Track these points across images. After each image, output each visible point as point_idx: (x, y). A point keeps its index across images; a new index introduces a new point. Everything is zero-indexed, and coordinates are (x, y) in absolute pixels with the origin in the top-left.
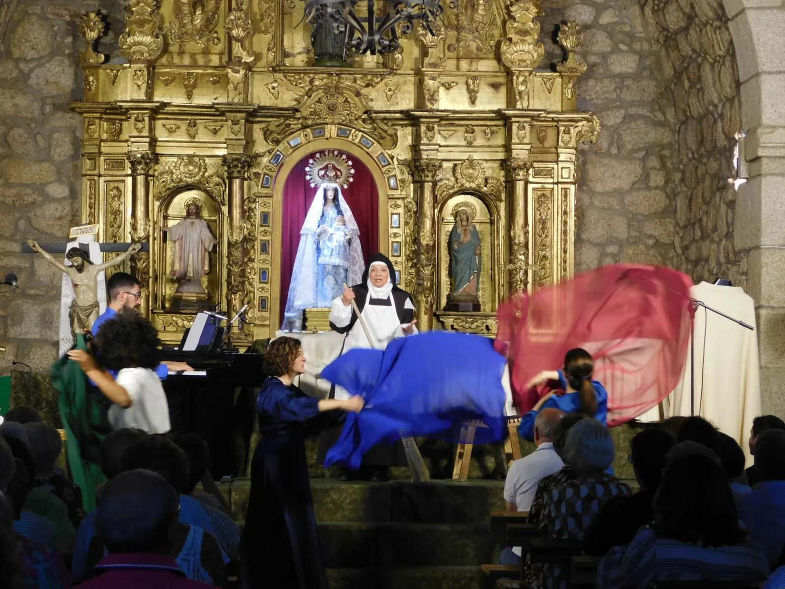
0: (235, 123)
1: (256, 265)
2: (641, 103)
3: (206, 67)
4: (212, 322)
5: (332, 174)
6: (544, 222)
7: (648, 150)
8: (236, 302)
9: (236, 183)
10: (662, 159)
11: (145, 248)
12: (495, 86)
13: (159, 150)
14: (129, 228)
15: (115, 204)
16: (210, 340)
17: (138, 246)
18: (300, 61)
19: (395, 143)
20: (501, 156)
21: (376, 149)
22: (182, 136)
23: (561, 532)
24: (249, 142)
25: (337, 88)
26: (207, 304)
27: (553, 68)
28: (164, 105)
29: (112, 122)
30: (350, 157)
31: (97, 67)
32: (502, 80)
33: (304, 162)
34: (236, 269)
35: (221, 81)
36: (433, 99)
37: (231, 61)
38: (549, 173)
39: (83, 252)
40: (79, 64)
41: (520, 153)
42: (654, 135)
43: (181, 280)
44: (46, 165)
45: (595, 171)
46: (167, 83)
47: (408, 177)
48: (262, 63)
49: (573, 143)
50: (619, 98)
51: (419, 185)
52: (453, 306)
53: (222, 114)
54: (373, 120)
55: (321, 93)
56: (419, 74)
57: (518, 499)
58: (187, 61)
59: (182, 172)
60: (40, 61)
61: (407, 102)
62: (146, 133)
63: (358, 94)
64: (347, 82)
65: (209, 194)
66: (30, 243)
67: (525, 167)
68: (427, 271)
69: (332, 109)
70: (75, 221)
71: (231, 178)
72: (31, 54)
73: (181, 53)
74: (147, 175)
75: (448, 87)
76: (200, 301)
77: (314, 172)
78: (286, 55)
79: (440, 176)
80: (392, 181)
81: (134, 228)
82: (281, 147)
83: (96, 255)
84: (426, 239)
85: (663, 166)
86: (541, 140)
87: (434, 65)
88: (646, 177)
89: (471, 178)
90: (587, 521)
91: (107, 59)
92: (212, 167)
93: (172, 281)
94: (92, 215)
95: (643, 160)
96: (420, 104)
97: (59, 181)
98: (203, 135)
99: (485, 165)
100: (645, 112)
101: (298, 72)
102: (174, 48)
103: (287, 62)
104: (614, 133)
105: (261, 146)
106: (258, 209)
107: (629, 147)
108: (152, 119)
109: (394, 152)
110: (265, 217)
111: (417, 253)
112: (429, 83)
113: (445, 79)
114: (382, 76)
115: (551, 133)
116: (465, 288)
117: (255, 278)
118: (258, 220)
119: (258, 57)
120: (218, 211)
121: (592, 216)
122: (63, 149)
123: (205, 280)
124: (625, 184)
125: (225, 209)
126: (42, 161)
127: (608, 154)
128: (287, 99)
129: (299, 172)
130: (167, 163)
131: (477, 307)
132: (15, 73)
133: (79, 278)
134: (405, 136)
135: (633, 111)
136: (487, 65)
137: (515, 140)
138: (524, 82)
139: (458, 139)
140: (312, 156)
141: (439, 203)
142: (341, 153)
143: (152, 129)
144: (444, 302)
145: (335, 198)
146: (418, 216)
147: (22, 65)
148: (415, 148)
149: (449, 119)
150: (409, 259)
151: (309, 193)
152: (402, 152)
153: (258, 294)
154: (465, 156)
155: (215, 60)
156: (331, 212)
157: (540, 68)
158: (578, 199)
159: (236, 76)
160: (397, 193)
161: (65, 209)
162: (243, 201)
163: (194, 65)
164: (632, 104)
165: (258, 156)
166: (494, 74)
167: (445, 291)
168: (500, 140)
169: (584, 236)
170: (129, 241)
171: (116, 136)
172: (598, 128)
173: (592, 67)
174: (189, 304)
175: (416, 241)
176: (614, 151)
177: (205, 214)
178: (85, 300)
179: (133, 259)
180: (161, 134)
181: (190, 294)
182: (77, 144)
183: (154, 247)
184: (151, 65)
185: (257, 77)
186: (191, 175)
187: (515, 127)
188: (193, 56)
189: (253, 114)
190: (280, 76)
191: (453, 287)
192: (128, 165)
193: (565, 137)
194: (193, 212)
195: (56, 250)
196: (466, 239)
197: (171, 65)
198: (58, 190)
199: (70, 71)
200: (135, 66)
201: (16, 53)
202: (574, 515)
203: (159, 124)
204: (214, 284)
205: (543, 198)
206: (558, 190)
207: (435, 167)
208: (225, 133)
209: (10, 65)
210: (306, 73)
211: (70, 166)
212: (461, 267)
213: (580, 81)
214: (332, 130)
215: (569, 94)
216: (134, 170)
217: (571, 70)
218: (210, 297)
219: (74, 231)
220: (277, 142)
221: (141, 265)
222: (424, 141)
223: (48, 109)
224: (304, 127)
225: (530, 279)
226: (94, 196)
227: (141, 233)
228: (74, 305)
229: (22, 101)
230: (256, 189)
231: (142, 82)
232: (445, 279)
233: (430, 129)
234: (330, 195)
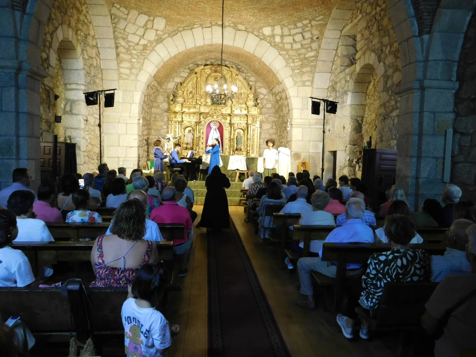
0: (197, 115)
1: (201, 141)
2: (272, 113)
3: (192, 105)
4: (192, 152)
5: (215, 125)
6: (254, 135)
7: (273, 122)
8: (197, 148)
9: (197, 126)
10: (275, 123)
11: (180, 138)
12: (245, 109)
13: (183, 120)
14: (178, 134)
15: (175, 130)
16: (192, 156)
17: (179, 138)
18: (210, 104)
19: (227, 119)
20: (246, 122)
21: (223, 121)
22: (188, 117)
23: (252, 194)
24: (200, 119)
25: (216, 109)
26: (192, 149)
27: (256, 106)
28: (184, 112)
29: (175, 114)
30: (218, 122)
31: (172, 104)
32: (246, 108)
33: (210, 123)
34: (197, 142)
35: (195, 107)
36: (234, 111)
37: (197, 104)
38: (255, 126)
39: (169, 139)
41: (250, 122)
42: (274, 119)
43: (187, 144)
44: (163, 122)
45: (263, 125)
46: (185, 107)
47: (229, 126)
48: (202, 104)
49: (259, 120)
50: (268, 112)
51: (231, 127)
52: (237, 150)
53: (195, 113)
54: (223, 115)
55: (213, 110)
56: (231, 107)
57: (245, 187)
58: (189, 103)
59: (188, 124)
60: (162, 103)
61: (229, 112)
62: (181, 117)
63: (220, 110)
64: (218, 108)
65: (192, 128)
66: (159, 137)
67: (250, 124)
68: (232, 143)
69: (215, 113)
70: (168, 133)
71: (196, 125)
72: (160, 102)
73: (188, 102)
74: (181, 124)
75: (237, 109)
76: (191, 148)
77: (212, 124)
78: (207, 103)
79: (235, 125)
80: (226, 127)
81: (179, 134)
82: (206, 120)
83: (171, 139)
84: (232, 137)
85: (276, 125)
86: (254, 120)
87: (234, 105)
88: (272, 127)
89: (240, 126)
90: (257, 191)
91: (174, 103)
92: (193, 123)
93: (186, 144)
94: (171, 132)
95: (272, 124)
96: (231, 113)
97: (165, 125)
98: (191, 117)
99: (243, 124)
100: (272, 115)
101: (209, 106)
102: (186, 101)
103: (207, 104)
104: (267, 118)
105: (202, 119)
106: (202, 131)
107: (269, 121)
108: (182, 114)
109: (226, 121)
110: (203, 133)
111: (230, 140)
112: (233, 109)
113: (236, 108)
114: (225, 107)
115: (255, 118)
116: (239, 146)
117: (201, 144)
118: (201, 133)
119: (202, 103)
120: (194, 131)
121: (262, 134)
122: (166, 119)
123: (192, 144)
124: (269, 128)
125: (195, 131)
126: (162, 121)
127: (266, 122)
128: (207, 111)
129: (209, 124)
130: (185, 122)
131: (241, 150)
132: (157, 105)
133: (168, 143)
134: (229, 118)
135: (270, 114)
136: (244, 106)
137: (249, 119)
138: (251, 109)
139: (238, 119)
140: (212, 121)
141: (235, 131)
142: (217, 121)
143: (182, 116)
144: (235, 149)
145: (216, 129)
146: (231, 133)
147: (158, 104)
148: (230, 120)
149: (236, 115)
150: (229, 141)
151: (211, 128)
152: (228, 121)
153: (201, 147)
154: (239, 122)
155: (194, 103)
157: (254, 106)
158: (260, 130)
159: (198, 107)
160: (227, 129)
161: (166, 130)
162: (199, 130)
163: (190, 104)
164: (270, 113)
165: (201, 121)
166: (245, 107)
167: (235, 147)
168: (246, 119)
169: (261, 137)
170: (178, 137)
171: (175, 117)
172: (264, 117)
173: (263, 106)
174: (188, 148)
175: (230, 138)
176: (267, 122)
177: (192, 132)
178: (169, 148)
179: (178, 140)
180: (184, 117)
181: (189, 146)
182: (168, 118)
183: (182, 138)
184: (182, 104)
185: (201, 107)
186: (189, 125)
187: (249, 117)
188: (190, 103)
189: (200, 114)
190: (206, 107)
191: (237, 146)
192: (178, 123)
193: (258, 119)
194: (190, 131)
195: (164, 138)
196: (239, 137)
197: (186, 104)
198: (165, 127)
199: (167, 105)
200: (179, 104)
201: (157, 101)
202: (255, 190)
203: (183, 115)
204: (193, 144)
205: (253, 130)
206: (256, 129)
207: (234, 124)
208: (195, 117)
209: (156, 103)
210: (211, 106)
211: (167, 122)
212: (238, 143)
213: (261, 109)
214: (215, 117)
215: (259, 111)
216: (179, 123)
217: (259, 107)
218: (192, 147)
219: (167, 135)
220: (205, 119)
221: (180, 141)
222: (232, 119)
223: (163, 112)
224: (210, 116)
225: (251, 145)
226: (171, 128)
227: (180, 135)
228: (167, 149)
229: (158, 110)
230: (201, 127)
231: (180, 107)
232: (235, 145)
233: (233, 117)
234: (215, 129)
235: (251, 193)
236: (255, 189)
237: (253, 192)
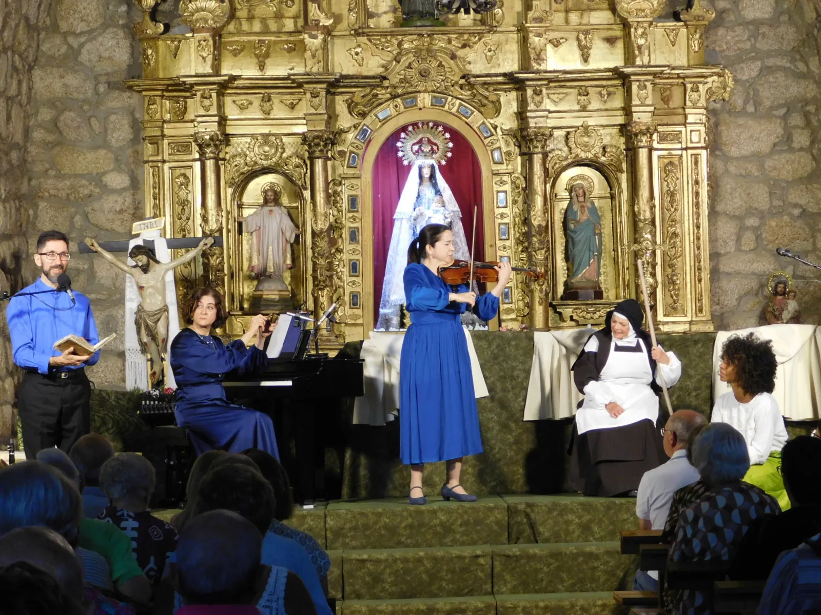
0: (315, 95)
1: (345, 256)
2: (779, 53)
3: (279, 33)
4: (296, 323)
5: (427, 149)
6: (672, 194)
7: (789, 107)
8: (324, 300)
9: (319, 164)
10: (806, 115)
11: (218, 242)
12: (611, 41)
13: (229, 130)
14: (199, 220)
15: (183, 194)
16: (296, 344)
17: (210, 241)
18: (385, 21)
19: (498, 111)
20: (620, 120)
21: (476, 119)
22: (255, 112)
24: (332, 117)
25: (429, 51)
26: (292, 303)
27: (676, 17)
28: (233, 78)
29: (175, 99)
30: (447, 129)
31: (155, 38)
32: (618, 33)
33: (395, 136)
34: (322, 262)
35: (297, 49)
36: (539, 58)
37: (307, 24)
38: (677, 137)
39: (148, 250)
40: (135, 35)
41: (642, 116)
42: (796, 89)
43: (261, 276)
44: (102, 152)
45: (729, 133)
46: (235, 53)
47: (514, 150)
48: (344, 25)
49: (703, 102)
50: (754, 48)
51: (527, 157)
52: (571, 294)
53: (300, 85)
54: (471, 86)
55: (411, 57)
56: (522, 30)
57: (652, 516)
58: (257, 27)
59: (257, 155)
60: (91, 34)
61: (509, 63)
62: (214, 111)
63: (453, 57)
64: (440, 43)
65: (288, 177)
66: (88, 241)
67: (649, 132)
68: (540, 256)
69: (424, 74)
70: (138, 215)
71: (312, 159)
72: (80, 27)
73: (251, 18)
74: (217, 159)
75: (556, 44)
76: (283, 300)
77: (407, 148)
78: (370, 15)
79: (551, 145)
80: (496, 155)
81: (205, 219)
82: (368, 120)
83: (163, 252)
84: (537, 219)
85: (808, 123)
86: (666, 100)
87: (539, 20)
88: (788, 138)
89: (586, 147)
91: (167, 28)
92: (291, 146)
93: (250, 278)
94: (156, 206)
95: (785, 117)
96: (525, 65)
97: (118, 169)
98: (279, 111)
99: (602, 131)
100: (784, 62)
101: (384, 34)
102: (242, 13)
103: (372, 23)
104: (750, 89)
105: (345, 120)
106: (345, 193)
107: (768, 103)
108: (220, 94)
109: (498, 121)
110: (353, 201)
111: (527, 236)
112: (535, 40)
113: (552, 35)
114: (481, 35)
115: (677, 93)
116: (584, 274)
117: (345, 271)
118: (345, 204)
119: (338, 19)
120: (299, 196)
121: (727, 185)
122: (121, 133)
123: (287, 275)
124: (765, 147)
125: (307, 194)
126: (96, 148)
127: (743, 113)
128: (373, 65)
129: (390, 147)
130: (239, 144)
131: (599, 294)
132: (64, 49)
133: (144, 279)
134: (509, 101)
135: (770, 62)
136: (601, 17)
137: (635, 101)
138: (644, 34)
139: (570, 102)
140: (404, 129)
141: (551, 177)
142: (437, 124)
143: (220, 107)
144: (561, 290)
145: (432, 177)
146: (527, 192)
147: (70, 40)
148: (521, 115)
149: (560, 81)
150: (519, 242)
151: (402, 171)
152: (506, 120)
153: (348, 290)
154: (578, 123)
155: (289, 25)
156: (428, 192)
157: (662, 17)
158: (711, 166)
159: (314, 42)
160: (502, 168)
161: (124, 201)
162: (327, 183)
163: (266, 31)
164: (769, 54)
165: (342, 132)
166: (609, 26)
167: (561, 278)
168: (618, 102)
169: (720, 208)
170: (199, 234)
171: (180, 116)
172: (730, 83)
173: (721, 13)
174: (270, 303)
175: (526, 221)
176: (750, 109)
177: (285, 200)
178: (153, 304)
179: (204, 255)
180: (231, 112)
181: (271, 292)
182: (137, 126)
183: (228, 240)
184: (217, 34)
185: (337, 41)
186: (267, 157)
187: (635, 87)
188: (264, 21)
189: (334, 85)
190: (364, 39)
191: (571, 273)
192: (195, 148)
193: (691, 96)
194: (271, 198)
195: (118, 249)
196: (583, 217)
197: (239, 32)
198: (118, 180)
199: (125, 44)
200: (198, 36)
201: (64, 26)
203: (228, 100)
204: (298, 279)
205: (670, 167)
206: (687, 156)
207: (545, 136)
208: (304, 108)
209: (58, 40)
210: (393, 34)
211: (129, 152)
212: (579, 250)
213: (708, 30)
214: (425, 99)
215: (695, 46)
216: (202, 153)
217: (698, 18)
218: (294, 295)
219: (136, 227)
220: (363, 115)
221: (214, 261)
222: (531, 107)
223: (102, 88)
224: (394, 97)
225: (659, 260)
226: (158, 185)
227: (213, 225)
228: (140, 310)
229: (73, 80)
230: (342, 170)
231: (208, 53)
232: (561, 264)
233: (538, 93)
234: (426, 173)
235: (696, 545)
236: (718, 520)
237: (704, 540)
